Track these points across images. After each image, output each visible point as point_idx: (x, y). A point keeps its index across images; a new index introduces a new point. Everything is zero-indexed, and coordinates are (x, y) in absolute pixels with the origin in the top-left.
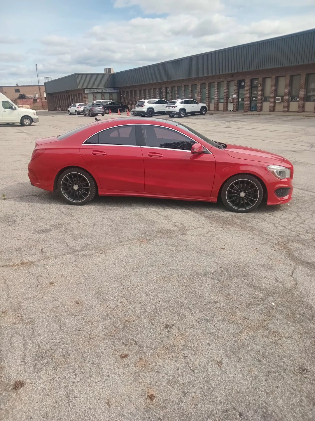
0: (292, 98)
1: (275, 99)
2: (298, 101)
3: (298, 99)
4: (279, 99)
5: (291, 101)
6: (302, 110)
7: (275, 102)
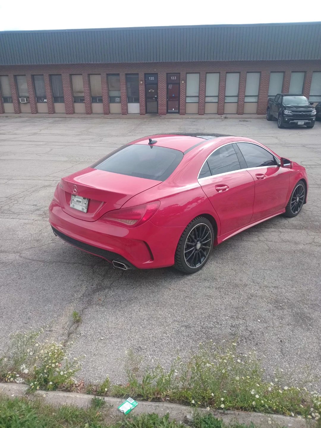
0: (39, 99)
1: (19, 100)
2: (45, 102)
3: (45, 100)
4: (24, 99)
5: (38, 102)
6: (52, 111)
7: (19, 103)
